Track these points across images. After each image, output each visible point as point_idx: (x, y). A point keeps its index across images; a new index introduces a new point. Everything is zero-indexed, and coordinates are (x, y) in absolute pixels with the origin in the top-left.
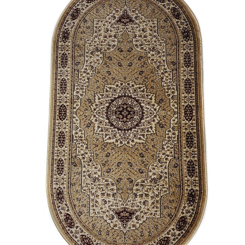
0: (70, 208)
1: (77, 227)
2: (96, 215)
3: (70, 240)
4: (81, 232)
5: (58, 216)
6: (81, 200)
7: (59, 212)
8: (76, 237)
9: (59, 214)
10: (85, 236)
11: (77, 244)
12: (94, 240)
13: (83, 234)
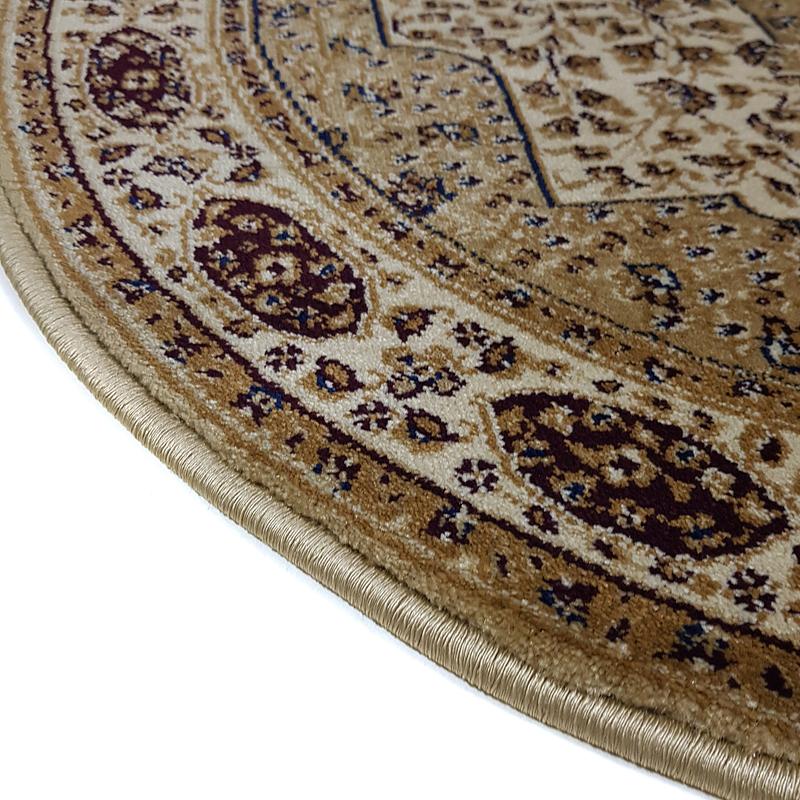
0: (267, 158)
1: (416, 319)
2: (633, 194)
3: (325, 483)
4: (487, 367)
5: (95, 228)
6: (398, 95)
7: (109, 196)
8: (427, 431)
9: (119, 214)
10: (579, 405)
11: (461, 517)
12: (745, 440)
13: (529, 382)
